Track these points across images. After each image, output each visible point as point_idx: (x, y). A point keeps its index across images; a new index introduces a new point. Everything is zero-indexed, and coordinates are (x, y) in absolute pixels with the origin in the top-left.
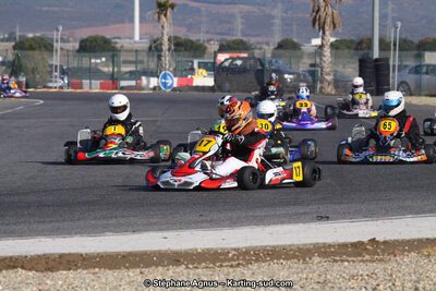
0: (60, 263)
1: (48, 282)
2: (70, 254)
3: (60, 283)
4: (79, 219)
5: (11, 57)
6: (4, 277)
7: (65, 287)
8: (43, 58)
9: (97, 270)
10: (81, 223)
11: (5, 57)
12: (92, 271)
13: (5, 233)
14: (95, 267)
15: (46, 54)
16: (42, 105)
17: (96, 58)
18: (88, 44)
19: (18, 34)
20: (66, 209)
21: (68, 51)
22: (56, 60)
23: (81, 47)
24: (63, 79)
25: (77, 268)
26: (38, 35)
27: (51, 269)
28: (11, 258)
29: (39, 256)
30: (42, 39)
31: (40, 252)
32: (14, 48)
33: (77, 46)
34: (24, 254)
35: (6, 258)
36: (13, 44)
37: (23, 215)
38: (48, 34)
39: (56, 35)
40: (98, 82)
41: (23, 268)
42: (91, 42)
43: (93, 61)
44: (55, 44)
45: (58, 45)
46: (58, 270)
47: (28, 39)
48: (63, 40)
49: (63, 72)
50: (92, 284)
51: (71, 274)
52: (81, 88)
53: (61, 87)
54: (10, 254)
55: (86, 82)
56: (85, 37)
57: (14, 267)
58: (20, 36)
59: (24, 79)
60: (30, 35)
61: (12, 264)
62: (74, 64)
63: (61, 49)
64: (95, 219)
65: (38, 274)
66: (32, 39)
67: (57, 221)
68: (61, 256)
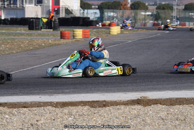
0: (176, 102)
1: (171, 110)
2: (180, 98)
3: (176, 110)
4: (184, 83)
5: (155, 13)
6: (153, 108)
7: (178, 112)
8: (169, 13)
9: (192, 105)
10: (185, 85)
11: (153, 13)
12: (190, 105)
13: (153, 89)
14: (191, 104)
15: (170, 11)
16: (168, 33)
17: (192, 13)
18: (188, 6)
19: (158, 2)
20: (178, 78)
21: (180, 10)
22: (174, 14)
23: (185, 8)
24: (177, 22)
25: (183, 104)
26: (167, 3)
27: (172, 105)
28: (155, 100)
29: (167, 99)
30: (168, 4)
31: (168, 97)
32: (157, 8)
33: (183, 7)
34: (161, 98)
35: (153, 100)
36: (156, 7)
37: (160, 81)
38: (171, 3)
39: (174, 3)
40: (192, 23)
41: (160, 104)
42: (190, 6)
43: (190, 14)
44: (174, 7)
45: (175, 7)
46: (175, 105)
47: (162, 5)
48: (178, 5)
49: (178, 19)
50: (190, 111)
51: (181, 107)
52: (185, 26)
53: (176, 26)
54: (155, 98)
55: (187, 23)
56: (187, 3)
57: (157, 104)
58: (159, 4)
59: (161, 22)
60: (164, 3)
61: (155, 102)
62: (182, 15)
63: (177, 9)
64: (191, 83)
65: (167, 107)
66: (164, 5)
67: (175, 84)
68: (177, 99)
